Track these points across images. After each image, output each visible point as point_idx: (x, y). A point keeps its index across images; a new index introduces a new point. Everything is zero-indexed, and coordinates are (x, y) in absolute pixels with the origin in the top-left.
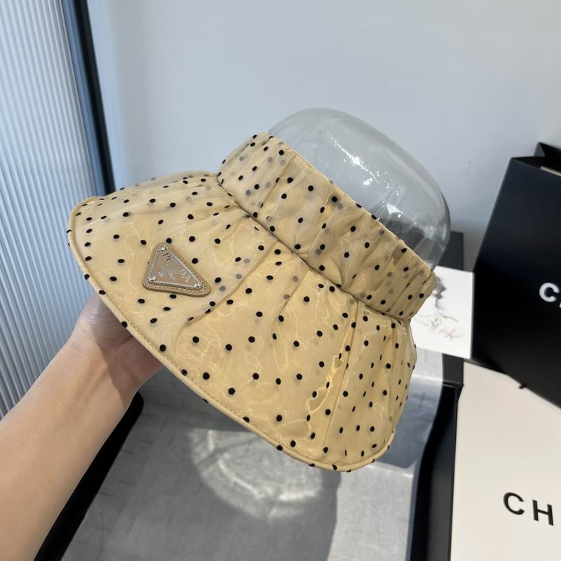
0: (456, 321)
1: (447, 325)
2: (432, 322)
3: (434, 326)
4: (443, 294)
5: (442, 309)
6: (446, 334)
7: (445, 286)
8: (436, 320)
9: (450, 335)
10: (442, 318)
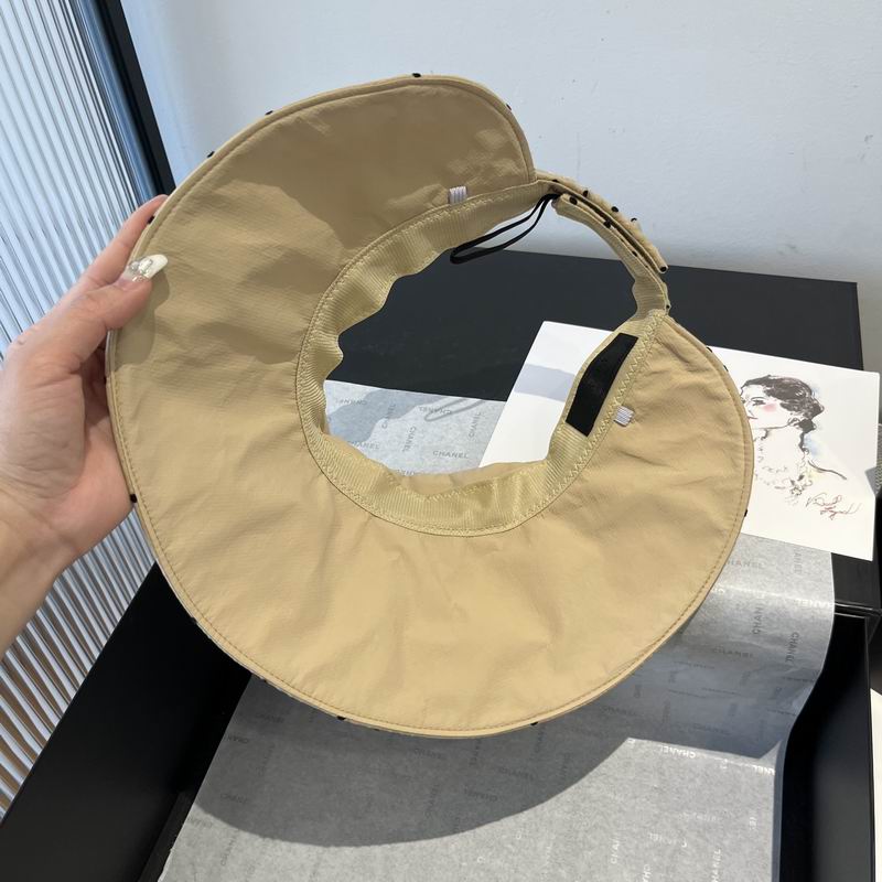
0: (844, 478)
1: (823, 486)
2: (793, 482)
3: (797, 490)
4: (815, 420)
5: (815, 453)
6: (823, 508)
7: (822, 403)
8: (801, 477)
9: (830, 510)
10: (814, 472)
